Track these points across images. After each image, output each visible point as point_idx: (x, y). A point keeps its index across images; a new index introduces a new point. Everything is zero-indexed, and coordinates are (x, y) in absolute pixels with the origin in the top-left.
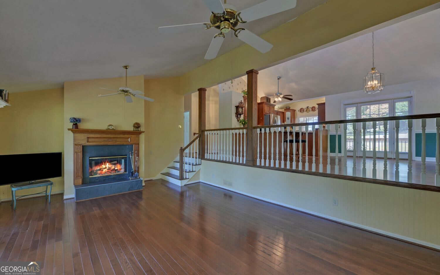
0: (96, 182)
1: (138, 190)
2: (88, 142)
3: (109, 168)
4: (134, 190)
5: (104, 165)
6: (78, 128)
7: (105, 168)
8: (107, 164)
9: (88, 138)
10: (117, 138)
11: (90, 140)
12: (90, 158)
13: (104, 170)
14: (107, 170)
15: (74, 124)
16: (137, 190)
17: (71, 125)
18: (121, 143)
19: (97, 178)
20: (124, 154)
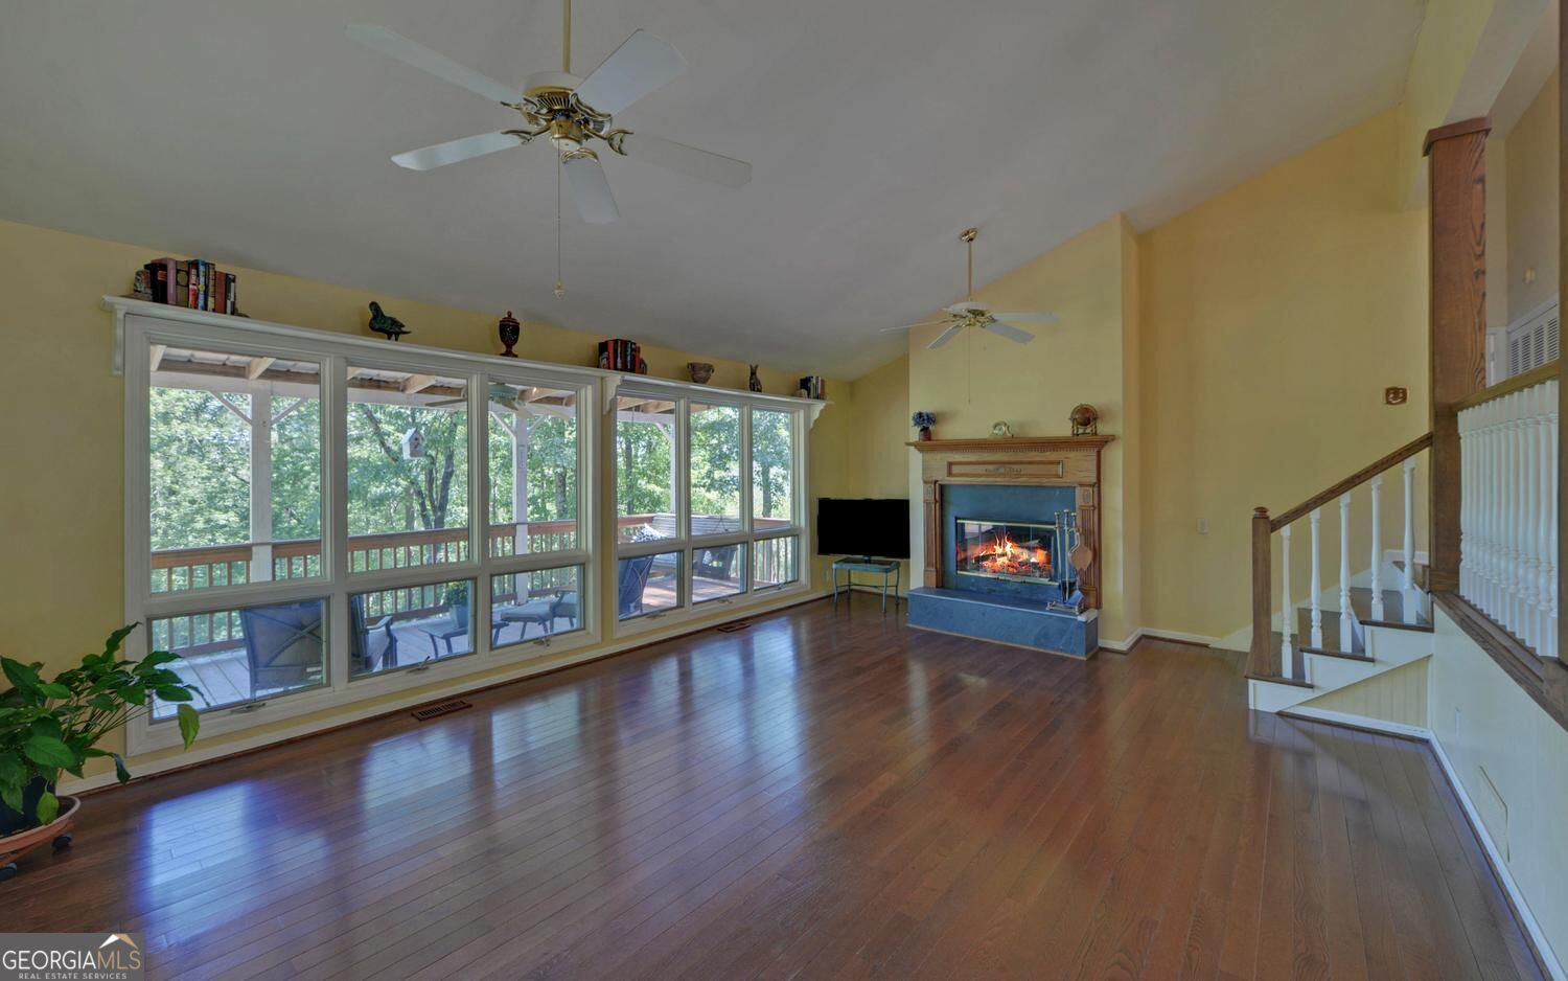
0: (971, 591)
1: (1066, 652)
2: (950, 474)
3: (1013, 556)
4: (1053, 649)
5: (1000, 545)
6: (930, 440)
7: (1003, 555)
8: (1009, 544)
9: (950, 464)
10: (1022, 463)
11: (955, 469)
12: (959, 521)
13: (1001, 561)
14: (1007, 562)
15: (922, 430)
16: (1061, 650)
17: (915, 433)
18: (1034, 481)
19: (973, 580)
20: (1046, 519)
